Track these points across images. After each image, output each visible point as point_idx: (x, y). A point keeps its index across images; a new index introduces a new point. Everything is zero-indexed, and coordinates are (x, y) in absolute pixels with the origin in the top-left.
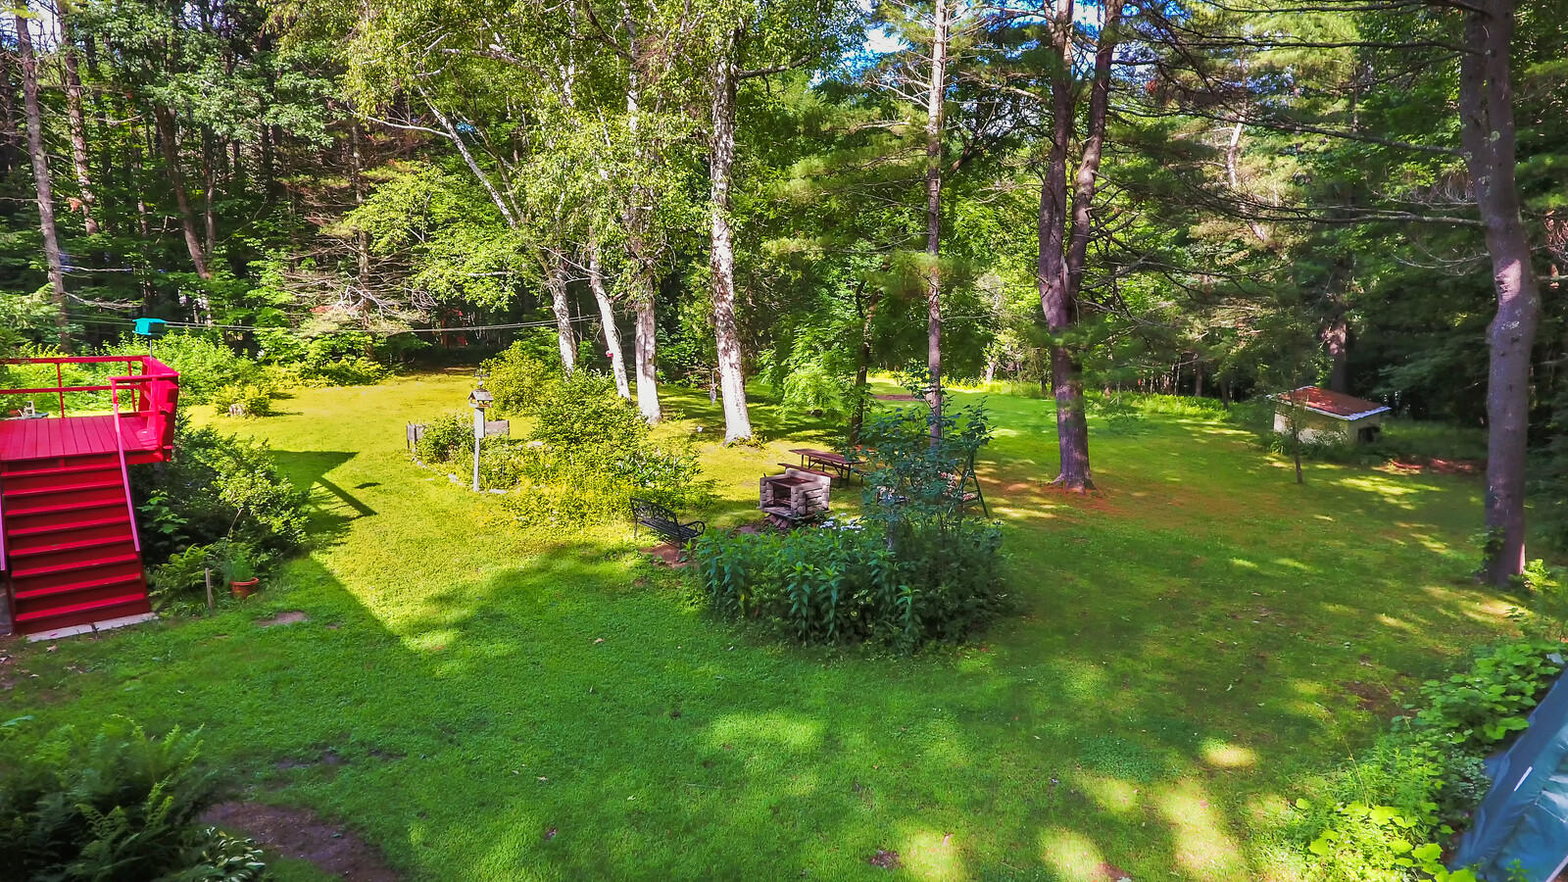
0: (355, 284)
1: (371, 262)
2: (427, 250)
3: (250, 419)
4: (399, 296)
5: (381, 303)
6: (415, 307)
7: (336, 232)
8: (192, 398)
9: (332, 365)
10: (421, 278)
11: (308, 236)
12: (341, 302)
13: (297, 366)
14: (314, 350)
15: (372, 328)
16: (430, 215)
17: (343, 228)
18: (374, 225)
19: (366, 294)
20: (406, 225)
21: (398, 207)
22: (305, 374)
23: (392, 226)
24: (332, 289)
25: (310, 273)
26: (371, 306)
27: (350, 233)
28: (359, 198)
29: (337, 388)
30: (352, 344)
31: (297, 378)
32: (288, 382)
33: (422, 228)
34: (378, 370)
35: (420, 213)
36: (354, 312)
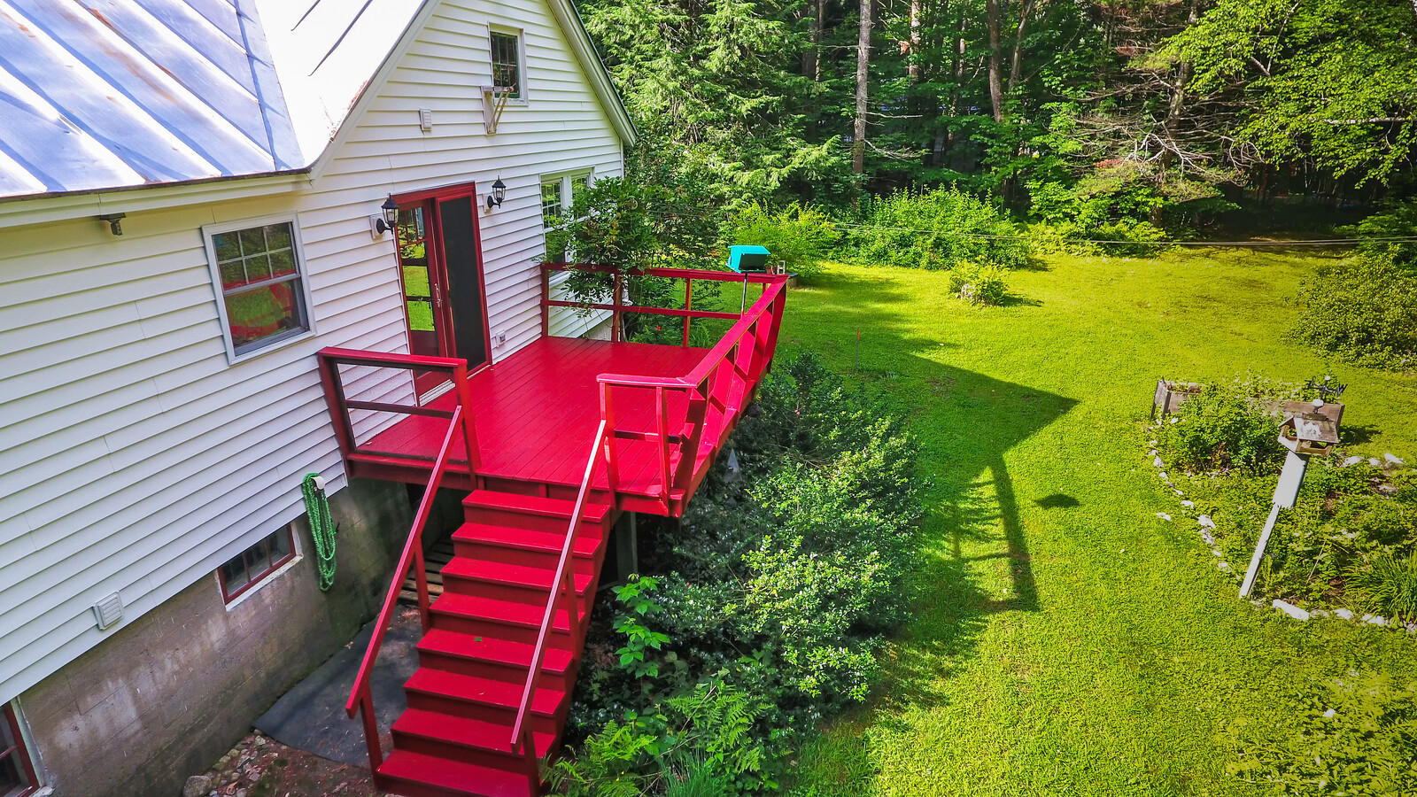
0: (1158, 131)
1: (1186, 101)
2: (1270, 89)
3: (976, 307)
4: (1212, 145)
5: (1184, 157)
6: (1230, 164)
7: (1149, 65)
8: (941, 261)
9: (1107, 229)
10: (1249, 131)
11: (1117, 72)
12: (1135, 154)
13: (1066, 227)
14: (1087, 212)
15: (1165, 189)
16: (1291, 31)
17: (1158, 60)
18: (1200, 53)
19: (1169, 144)
20: (1248, 52)
21: (1242, 26)
22: (1073, 237)
23: (1226, 55)
24: (1128, 137)
25: (1106, 118)
26: (1170, 160)
27: (1167, 67)
28: (1193, 18)
29: (1104, 259)
30: (1137, 204)
31: (1062, 244)
32: (1050, 247)
33: (1271, 54)
34: (1161, 239)
35: (1274, 32)
36: (1146, 168)
